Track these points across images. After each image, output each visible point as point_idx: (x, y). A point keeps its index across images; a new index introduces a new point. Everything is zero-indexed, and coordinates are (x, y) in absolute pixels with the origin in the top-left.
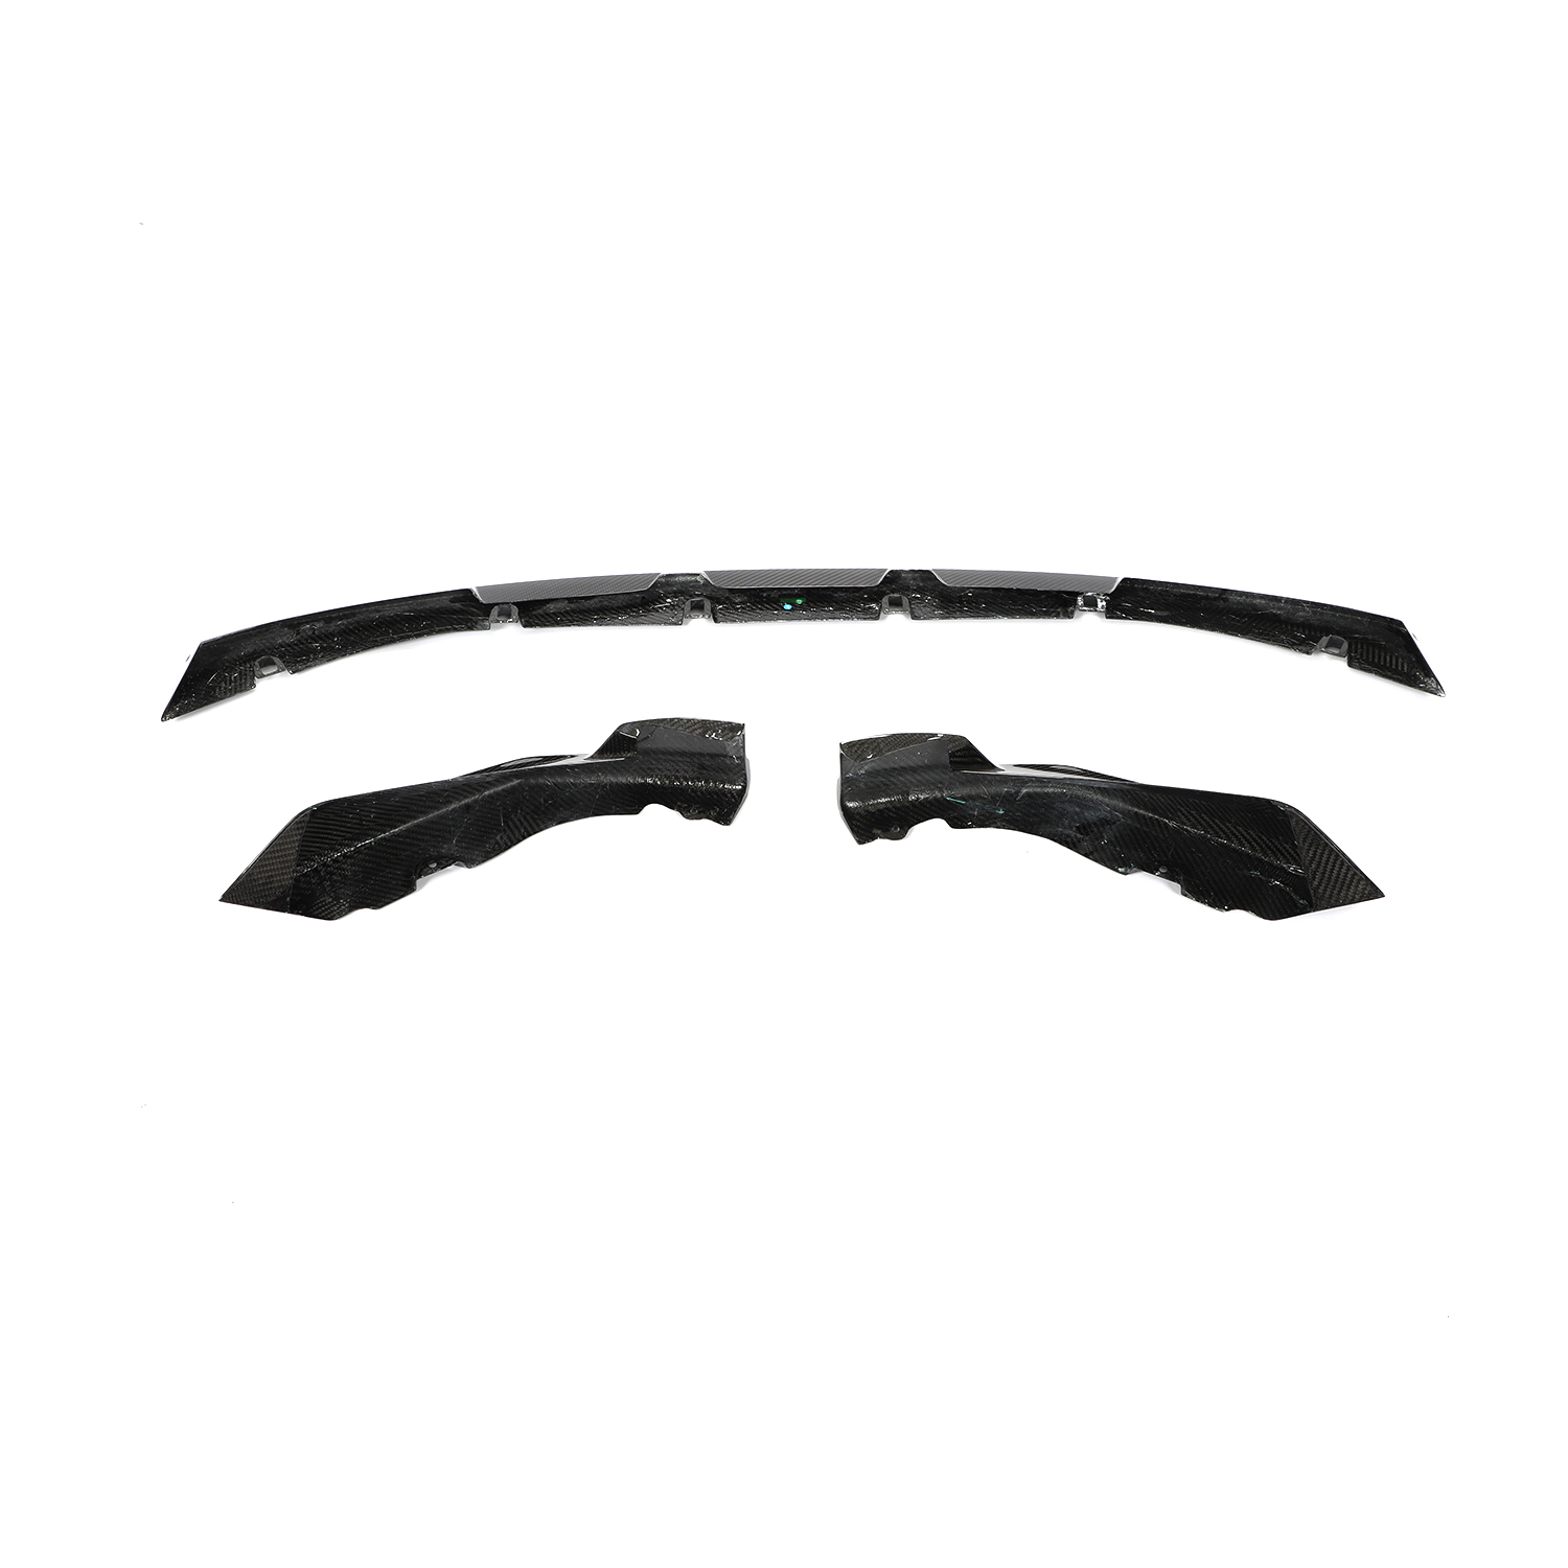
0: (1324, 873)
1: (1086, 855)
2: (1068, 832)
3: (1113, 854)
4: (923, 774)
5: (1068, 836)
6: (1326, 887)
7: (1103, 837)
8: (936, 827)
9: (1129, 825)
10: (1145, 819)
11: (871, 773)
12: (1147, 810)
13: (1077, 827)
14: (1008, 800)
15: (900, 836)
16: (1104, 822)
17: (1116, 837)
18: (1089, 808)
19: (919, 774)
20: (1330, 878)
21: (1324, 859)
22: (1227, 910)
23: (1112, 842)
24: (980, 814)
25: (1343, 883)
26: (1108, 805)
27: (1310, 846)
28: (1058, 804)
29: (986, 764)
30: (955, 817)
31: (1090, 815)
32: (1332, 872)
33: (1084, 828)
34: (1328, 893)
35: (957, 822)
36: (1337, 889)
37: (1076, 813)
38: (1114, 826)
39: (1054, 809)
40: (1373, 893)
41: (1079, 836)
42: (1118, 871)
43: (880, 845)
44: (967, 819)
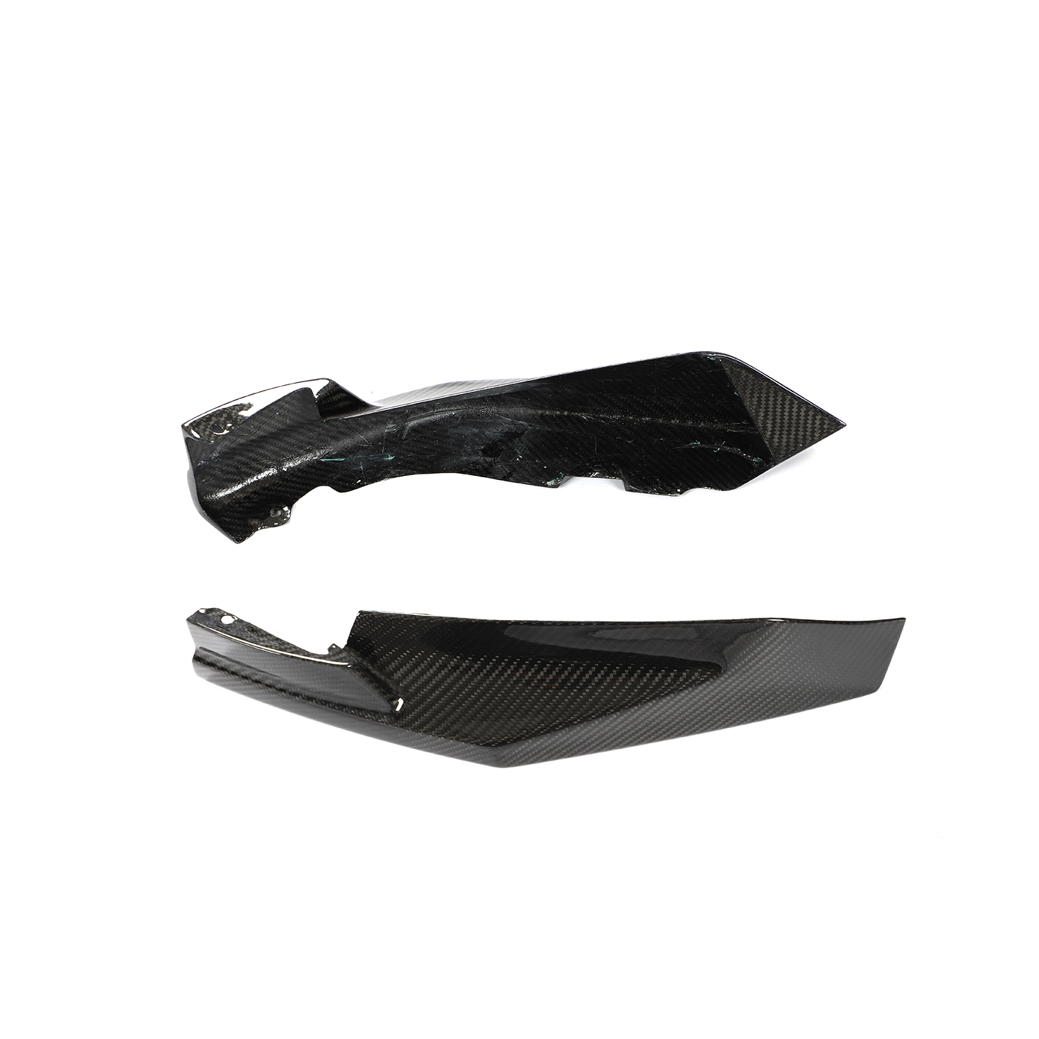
0: (774, 419)
1: (505, 478)
2: (474, 458)
3: (534, 469)
4: (286, 439)
5: (476, 463)
6: (781, 435)
7: (515, 453)
8: (321, 497)
9: (539, 431)
10: (554, 419)
11: (226, 453)
12: (553, 408)
13: (482, 450)
14: (391, 442)
15: (283, 520)
16: (511, 436)
17: (530, 450)
18: (487, 425)
19: (281, 440)
20: (782, 423)
21: (771, 403)
22: (681, 493)
23: (527, 455)
24: (366, 469)
25: (798, 423)
26: (507, 416)
27: (752, 394)
28: (451, 431)
29: (358, 404)
30: (339, 479)
31: (492, 433)
32: (782, 415)
33: (492, 449)
34: (784, 440)
35: (344, 484)
36: (793, 433)
37: (475, 434)
38: (523, 438)
39: (448, 437)
40: (830, 425)
41: (488, 459)
42: (547, 486)
43: (262, 537)
44: (353, 477)
